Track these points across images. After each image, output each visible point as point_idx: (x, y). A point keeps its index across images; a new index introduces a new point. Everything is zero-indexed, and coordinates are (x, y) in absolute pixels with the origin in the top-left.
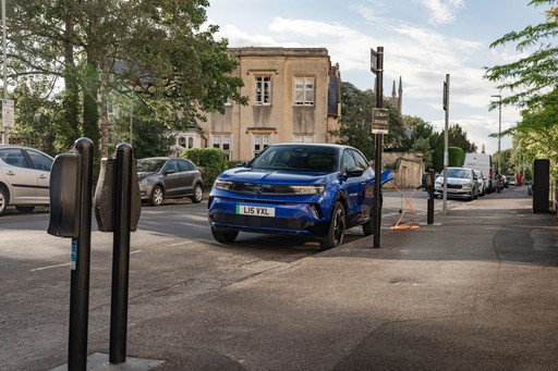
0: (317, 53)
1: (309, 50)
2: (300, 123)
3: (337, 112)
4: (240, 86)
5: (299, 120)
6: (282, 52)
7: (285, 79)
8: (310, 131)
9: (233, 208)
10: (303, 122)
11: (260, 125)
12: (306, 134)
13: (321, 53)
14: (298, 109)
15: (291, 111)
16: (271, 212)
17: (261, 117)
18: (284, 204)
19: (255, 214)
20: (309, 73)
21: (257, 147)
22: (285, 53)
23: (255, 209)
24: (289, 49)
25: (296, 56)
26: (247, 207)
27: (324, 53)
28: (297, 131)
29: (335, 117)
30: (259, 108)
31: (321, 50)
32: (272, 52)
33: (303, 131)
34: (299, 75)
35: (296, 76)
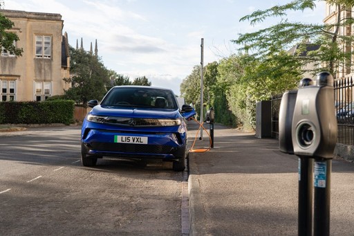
0: (53, 18)
1: (47, 14)
2: (40, 72)
3: (66, 65)
4: (16, 40)
5: (39, 69)
6: (25, 15)
7: (28, 37)
8: (48, 78)
9: (112, 138)
10: (43, 71)
11: (7, 73)
12: (45, 81)
13: (56, 18)
14: (38, 61)
15: (33, 62)
16: (144, 140)
17: (7, 66)
18: (154, 133)
19: (131, 142)
20: (47, 33)
21: (4, 90)
22: (27, 16)
23: (131, 138)
24: (30, 13)
25: (36, 19)
26: (124, 137)
27: (59, 17)
28: (38, 78)
29: (65, 68)
30: (5, 59)
31: (56, 15)
32: (16, 14)
33: (43, 78)
34: (39, 34)
35: (36, 34)
